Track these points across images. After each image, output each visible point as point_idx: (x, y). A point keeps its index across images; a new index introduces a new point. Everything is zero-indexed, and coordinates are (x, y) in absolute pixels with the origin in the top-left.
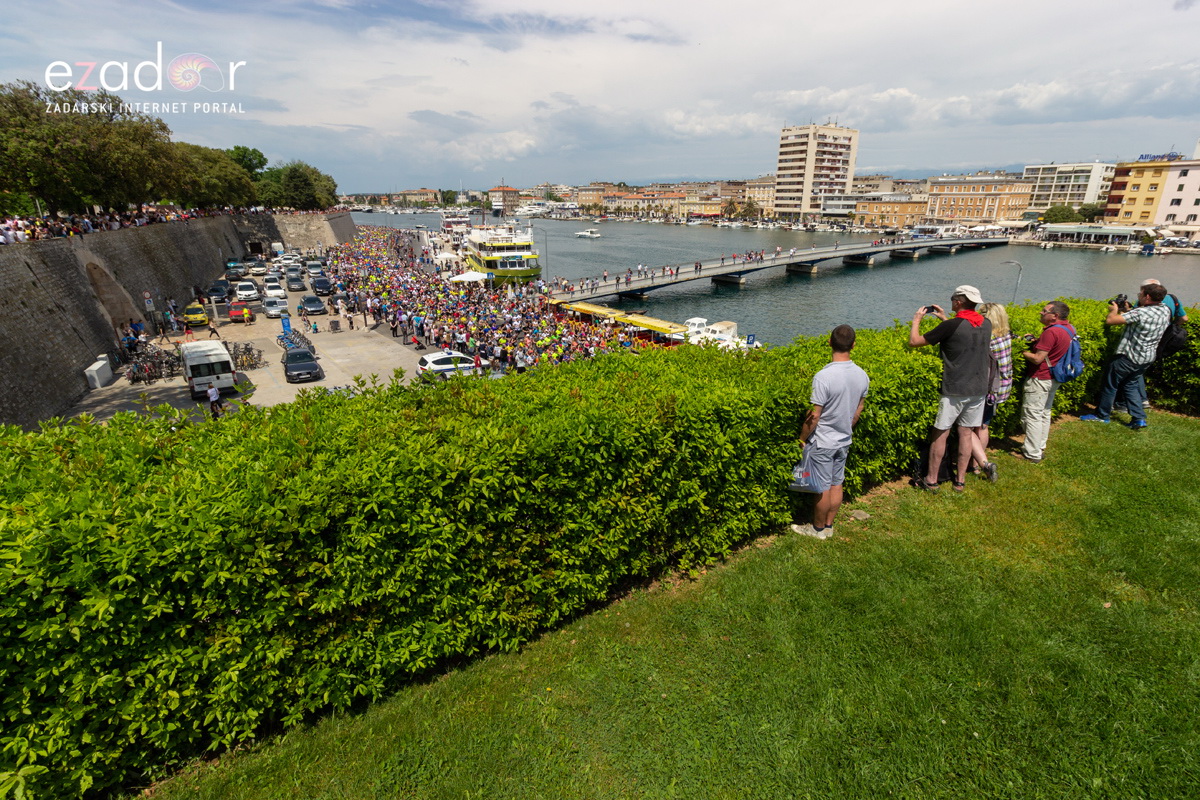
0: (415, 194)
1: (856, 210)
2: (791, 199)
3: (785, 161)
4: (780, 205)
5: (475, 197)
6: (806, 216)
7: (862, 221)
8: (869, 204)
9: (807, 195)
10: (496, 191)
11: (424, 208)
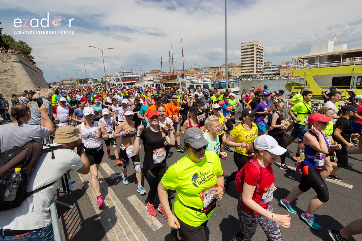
0: (67, 81)
1: (279, 72)
2: (248, 69)
3: (244, 55)
4: (244, 72)
5: (96, 80)
6: (256, 75)
7: (283, 76)
8: (286, 69)
9: (255, 68)
10: (107, 77)
11: (73, 85)
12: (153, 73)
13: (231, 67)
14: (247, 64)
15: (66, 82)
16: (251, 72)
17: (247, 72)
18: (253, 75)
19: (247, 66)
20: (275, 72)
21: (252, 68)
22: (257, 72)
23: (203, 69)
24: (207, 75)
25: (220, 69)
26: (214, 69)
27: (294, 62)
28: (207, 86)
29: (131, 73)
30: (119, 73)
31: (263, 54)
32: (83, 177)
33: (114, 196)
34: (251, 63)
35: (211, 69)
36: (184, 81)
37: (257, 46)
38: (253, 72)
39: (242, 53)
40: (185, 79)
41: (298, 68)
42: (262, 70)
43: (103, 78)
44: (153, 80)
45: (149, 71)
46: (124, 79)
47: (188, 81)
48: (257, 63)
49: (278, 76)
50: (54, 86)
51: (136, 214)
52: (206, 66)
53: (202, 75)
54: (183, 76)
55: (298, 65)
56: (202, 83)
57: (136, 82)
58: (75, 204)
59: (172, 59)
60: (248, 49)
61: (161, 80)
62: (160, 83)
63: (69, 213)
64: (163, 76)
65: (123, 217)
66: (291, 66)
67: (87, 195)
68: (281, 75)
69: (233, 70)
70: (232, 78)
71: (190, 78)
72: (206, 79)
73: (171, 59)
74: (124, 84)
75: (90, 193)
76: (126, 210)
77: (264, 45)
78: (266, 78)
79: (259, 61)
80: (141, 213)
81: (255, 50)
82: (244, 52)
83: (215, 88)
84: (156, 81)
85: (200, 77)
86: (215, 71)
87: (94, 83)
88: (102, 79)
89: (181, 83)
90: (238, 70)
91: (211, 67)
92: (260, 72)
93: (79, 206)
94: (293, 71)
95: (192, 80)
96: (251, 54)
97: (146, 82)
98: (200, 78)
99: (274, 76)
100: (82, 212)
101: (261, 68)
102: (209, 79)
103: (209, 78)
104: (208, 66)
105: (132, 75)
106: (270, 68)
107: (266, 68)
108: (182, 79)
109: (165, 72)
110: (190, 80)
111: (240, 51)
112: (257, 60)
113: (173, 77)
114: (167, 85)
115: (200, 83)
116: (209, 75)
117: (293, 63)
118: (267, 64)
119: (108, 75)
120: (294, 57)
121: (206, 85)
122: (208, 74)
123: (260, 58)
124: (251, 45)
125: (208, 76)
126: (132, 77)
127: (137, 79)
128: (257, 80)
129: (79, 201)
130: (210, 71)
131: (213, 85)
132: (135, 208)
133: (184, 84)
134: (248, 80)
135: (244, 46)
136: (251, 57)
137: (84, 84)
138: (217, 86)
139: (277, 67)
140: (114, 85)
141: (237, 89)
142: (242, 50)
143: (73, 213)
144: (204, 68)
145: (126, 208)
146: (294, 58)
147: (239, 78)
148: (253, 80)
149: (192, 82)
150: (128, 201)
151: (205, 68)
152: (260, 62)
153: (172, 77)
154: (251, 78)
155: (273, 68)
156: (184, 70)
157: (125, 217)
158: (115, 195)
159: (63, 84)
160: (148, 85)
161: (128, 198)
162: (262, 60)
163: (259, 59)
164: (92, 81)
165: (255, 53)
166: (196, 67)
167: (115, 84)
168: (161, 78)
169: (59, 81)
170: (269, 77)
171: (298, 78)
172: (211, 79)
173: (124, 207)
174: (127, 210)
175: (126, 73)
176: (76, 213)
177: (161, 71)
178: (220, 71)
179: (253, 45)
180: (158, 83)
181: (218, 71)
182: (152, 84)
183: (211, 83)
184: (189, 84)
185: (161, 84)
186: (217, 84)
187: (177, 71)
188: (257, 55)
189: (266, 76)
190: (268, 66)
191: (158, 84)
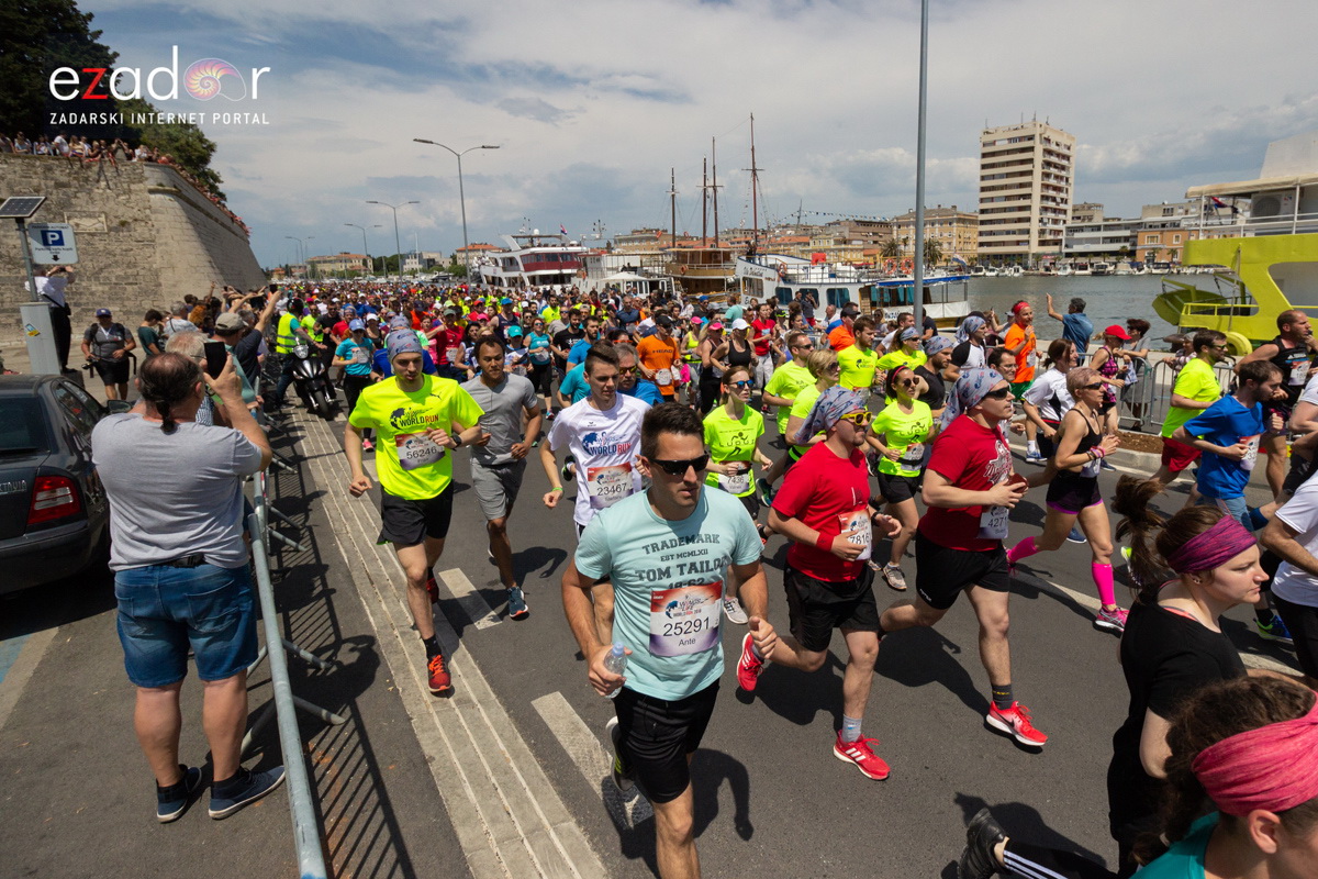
0: (330, 262)
1: (1134, 244)
2: (1008, 233)
3: (994, 177)
4: (989, 244)
5: (433, 260)
6: (1038, 257)
7: (1151, 260)
8: (1162, 232)
9: (1035, 226)
10: (470, 250)
11: (351, 277)
12: (641, 240)
13: (941, 223)
14: (1005, 210)
15: (328, 268)
16: (1018, 243)
17: (1003, 243)
18: (1027, 255)
19: (1005, 221)
20: (1116, 247)
21: (1023, 226)
22: (1042, 243)
23: (832, 228)
24: (845, 250)
25: (895, 228)
26: (875, 229)
27: (1193, 207)
28: (843, 292)
29: (559, 237)
30: (517, 237)
31: (1071, 174)
32: (379, 616)
33: (486, 693)
34: (1021, 209)
35: (861, 228)
36: (755, 274)
37: (1048, 140)
38: (1028, 242)
39: (984, 167)
40: (760, 265)
41: (1209, 231)
42: (1062, 237)
43: (459, 255)
44: (639, 265)
45: (626, 231)
46: (534, 261)
47: (772, 273)
48: (1045, 209)
49: (1127, 260)
50: (287, 281)
51: (562, 764)
52: (842, 219)
53: (825, 250)
54: (750, 255)
55: (1209, 222)
56: (825, 281)
57: (575, 271)
58: (348, 712)
59: (714, 187)
60: (1009, 152)
61: (668, 266)
62: (665, 280)
63: (328, 740)
64: (678, 253)
65: (515, 769)
66: (1183, 224)
67: (392, 683)
68: (1140, 257)
69: (946, 235)
70: (944, 264)
71: (779, 263)
72: (839, 266)
73: (710, 191)
74: (533, 280)
75: (401, 676)
76: (526, 746)
77: (1073, 139)
78: (1080, 269)
79: (1054, 199)
80: (578, 758)
81: (1038, 157)
82: (993, 166)
83: (873, 304)
84: (650, 269)
85: (819, 258)
86: (876, 238)
87: (424, 271)
88: (454, 258)
89: (744, 279)
90: (968, 235)
91: (863, 219)
92: (1057, 243)
93: (364, 718)
94: (1187, 244)
95: (786, 269)
96: (1022, 174)
97: (614, 273)
98: (817, 261)
99: (1113, 259)
100: (372, 740)
101: (1061, 226)
102: (853, 269)
103: (851, 264)
104: (851, 219)
105: (563, 245)
106: (1098, 228)
107: (1081, 229)
108: (749, 265)
109: (685, 238)
110: (778, 271)
111: (977, 162)
112: (1044, 198)
113: (716, 257)
114: (690, 286)
115: (815, 281)
116: (852, 250)
117: (1193, 210)
118: (1083, 212)
119: (473, 245)
120: (1192, 189)
121: (840, 290)
122: (850, 246)
123: (1057, 189)
124: (1021, 139)
125: (849, 257)
126: (562, 254)
127: (581, 263)
128: (1042, 275)
129: (361, 701)
130: (858, 235)
131: (865, 292)
132: (559, 738)
133: (754, 285)
134: (1007, 272)
135: (994, 143)
136: (1021, 185)
137: (390, 277)
138: (882, 295)
139: (1127, 227)
140: (495, 281)
141: (958, 309)
142: (984, 155)
143: (342, 742)
144: (834, 224)
145: (527, 740)
146: (1193, 193)
147: (971, 267)
148: (1024, 275)
149: (785, 278)
150: (534, 713)
151: (838, 223)
152: (1058, 204)
153: (713, 258)
154: (1016, 266)
155: (1108, 228)
156: (756, 230)
157: (521, 769)
158: (488, 687)
159: (314, 274)
160: (619, 284)
161: (533, 703)
162: (1063, 195)
163: (1051, 193)
164: (418, 266)
165: (1038, 170)
166: (803, 222)
167: (500, 279)
168: (669, 259)
169: (301, 264)
170: (1092, 265)
171: (1212, 270)
172: (858, 267)
173: (519, 735)
174: (529, 745)
175: (539, 237)
176: (351, 741)
177: (670, 232)
178: (895, 236)
179: (1031, 138)
180: (656, 278)
181: (887, 238)
182: (635, 283)
183: (859, 282)
184: (775, 284)
185: (669, 284)
186: (881, 290)
187: (731, 235)
188: (1047, 175)
189: (1081, 260)
190: (1090, 219)
191: (658, 282)
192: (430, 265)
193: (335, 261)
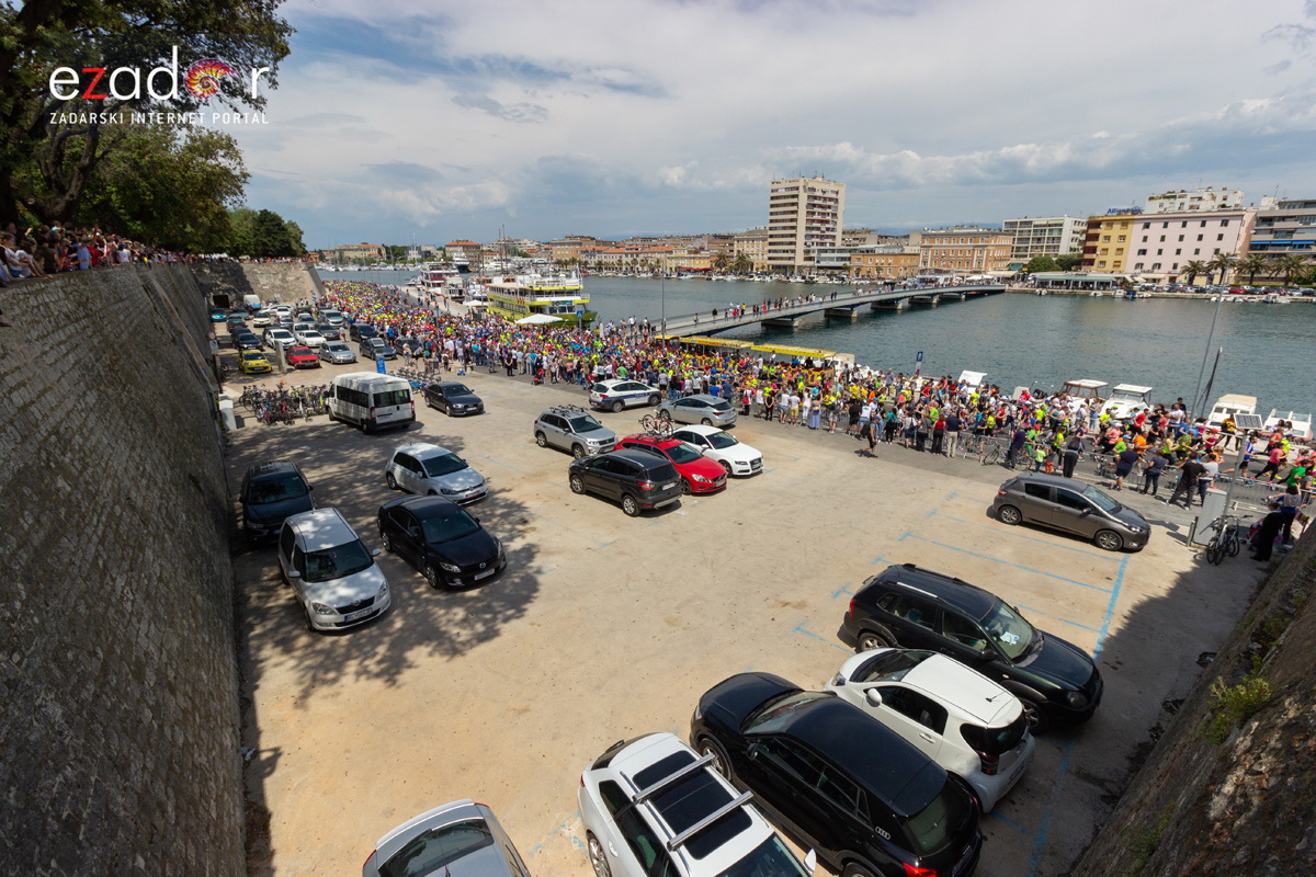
0: (353, 249)
2: (784, 251)
3: (777, 213)
4: (773, 258)
5: (429, 252)
7: (857, 273)
8: (863, 256)
9: (800, 248)
11: (368, 264)
13: (748, 240)
14: (783, 236)
15: (352, 255)
16: (790, 258)
17: (782, 258)
18: (793, 266)
19: (782, 243)
20: (841, 264)
21: (792, 247)
22: (806, 259)
24: (694, 258)
34: (792, 236)
38: (795, 258)
39: (771, 206)
48: (808, 235)
49: (846, 272)
60: (785, 197)
66: (877, 251)
68: (853, 271)
79: (819, 229)
82: (777, 206)
87: (421, 260)
88: (442, 251)
96: (793, 212)
111: (768, 203)
112: (807, 228)
116: (700, 258)
122: (698, 254)
124: (792, 189)
135: (777, 190)
136: (792, 221)
142: (772, 198)
152: (823, 232)
159: (340, 259)
164: (417, 256)
169: (331, 248)
179: (797, 189)
188: (811, 213)
192: (427, 255)
193: (356, 250)
